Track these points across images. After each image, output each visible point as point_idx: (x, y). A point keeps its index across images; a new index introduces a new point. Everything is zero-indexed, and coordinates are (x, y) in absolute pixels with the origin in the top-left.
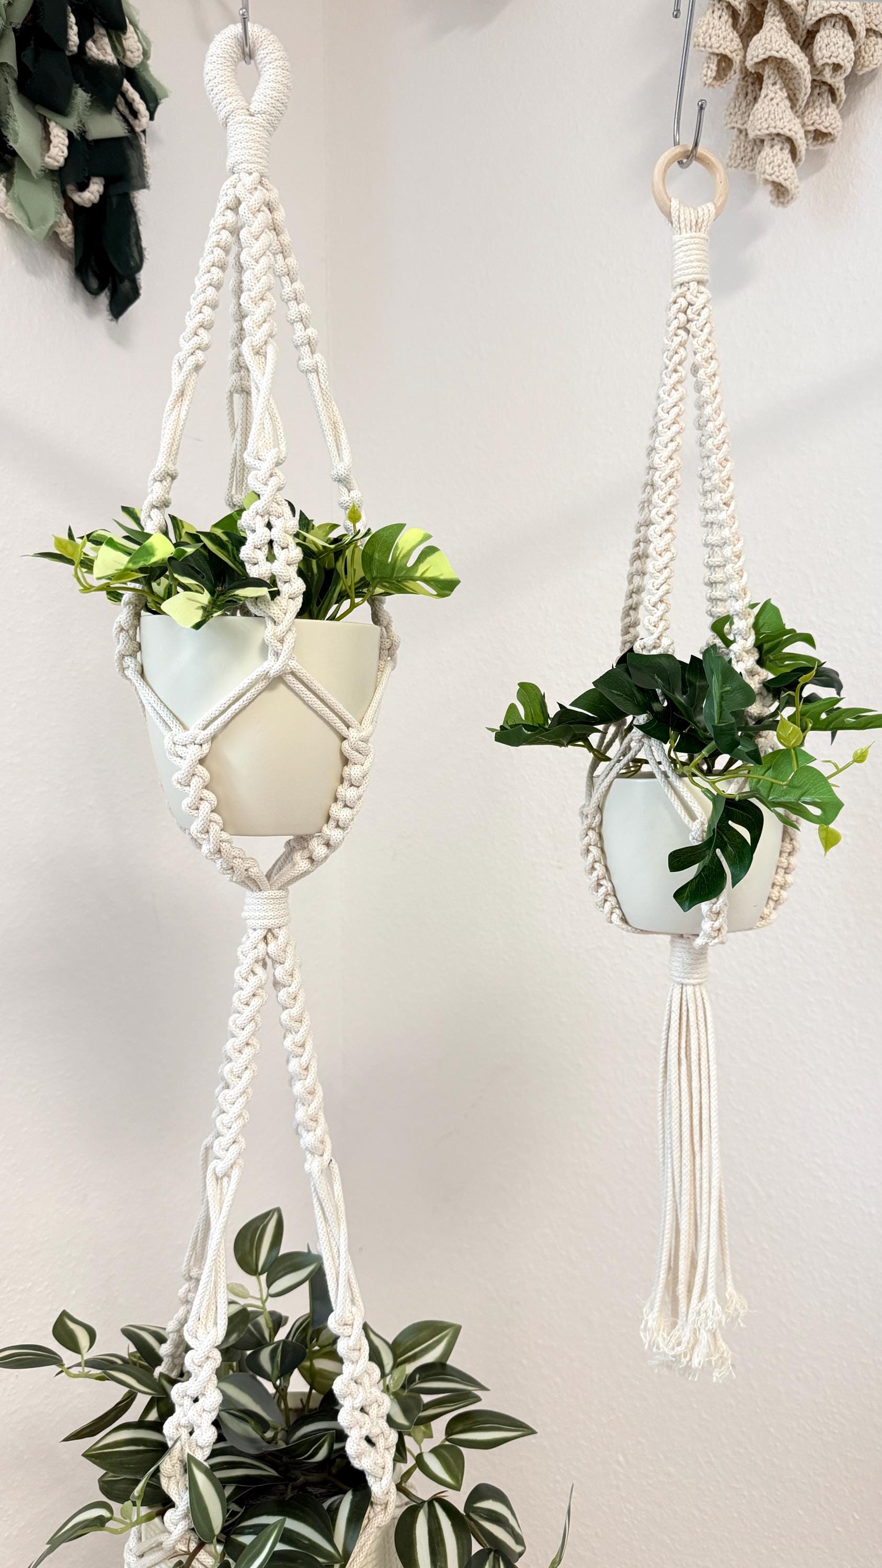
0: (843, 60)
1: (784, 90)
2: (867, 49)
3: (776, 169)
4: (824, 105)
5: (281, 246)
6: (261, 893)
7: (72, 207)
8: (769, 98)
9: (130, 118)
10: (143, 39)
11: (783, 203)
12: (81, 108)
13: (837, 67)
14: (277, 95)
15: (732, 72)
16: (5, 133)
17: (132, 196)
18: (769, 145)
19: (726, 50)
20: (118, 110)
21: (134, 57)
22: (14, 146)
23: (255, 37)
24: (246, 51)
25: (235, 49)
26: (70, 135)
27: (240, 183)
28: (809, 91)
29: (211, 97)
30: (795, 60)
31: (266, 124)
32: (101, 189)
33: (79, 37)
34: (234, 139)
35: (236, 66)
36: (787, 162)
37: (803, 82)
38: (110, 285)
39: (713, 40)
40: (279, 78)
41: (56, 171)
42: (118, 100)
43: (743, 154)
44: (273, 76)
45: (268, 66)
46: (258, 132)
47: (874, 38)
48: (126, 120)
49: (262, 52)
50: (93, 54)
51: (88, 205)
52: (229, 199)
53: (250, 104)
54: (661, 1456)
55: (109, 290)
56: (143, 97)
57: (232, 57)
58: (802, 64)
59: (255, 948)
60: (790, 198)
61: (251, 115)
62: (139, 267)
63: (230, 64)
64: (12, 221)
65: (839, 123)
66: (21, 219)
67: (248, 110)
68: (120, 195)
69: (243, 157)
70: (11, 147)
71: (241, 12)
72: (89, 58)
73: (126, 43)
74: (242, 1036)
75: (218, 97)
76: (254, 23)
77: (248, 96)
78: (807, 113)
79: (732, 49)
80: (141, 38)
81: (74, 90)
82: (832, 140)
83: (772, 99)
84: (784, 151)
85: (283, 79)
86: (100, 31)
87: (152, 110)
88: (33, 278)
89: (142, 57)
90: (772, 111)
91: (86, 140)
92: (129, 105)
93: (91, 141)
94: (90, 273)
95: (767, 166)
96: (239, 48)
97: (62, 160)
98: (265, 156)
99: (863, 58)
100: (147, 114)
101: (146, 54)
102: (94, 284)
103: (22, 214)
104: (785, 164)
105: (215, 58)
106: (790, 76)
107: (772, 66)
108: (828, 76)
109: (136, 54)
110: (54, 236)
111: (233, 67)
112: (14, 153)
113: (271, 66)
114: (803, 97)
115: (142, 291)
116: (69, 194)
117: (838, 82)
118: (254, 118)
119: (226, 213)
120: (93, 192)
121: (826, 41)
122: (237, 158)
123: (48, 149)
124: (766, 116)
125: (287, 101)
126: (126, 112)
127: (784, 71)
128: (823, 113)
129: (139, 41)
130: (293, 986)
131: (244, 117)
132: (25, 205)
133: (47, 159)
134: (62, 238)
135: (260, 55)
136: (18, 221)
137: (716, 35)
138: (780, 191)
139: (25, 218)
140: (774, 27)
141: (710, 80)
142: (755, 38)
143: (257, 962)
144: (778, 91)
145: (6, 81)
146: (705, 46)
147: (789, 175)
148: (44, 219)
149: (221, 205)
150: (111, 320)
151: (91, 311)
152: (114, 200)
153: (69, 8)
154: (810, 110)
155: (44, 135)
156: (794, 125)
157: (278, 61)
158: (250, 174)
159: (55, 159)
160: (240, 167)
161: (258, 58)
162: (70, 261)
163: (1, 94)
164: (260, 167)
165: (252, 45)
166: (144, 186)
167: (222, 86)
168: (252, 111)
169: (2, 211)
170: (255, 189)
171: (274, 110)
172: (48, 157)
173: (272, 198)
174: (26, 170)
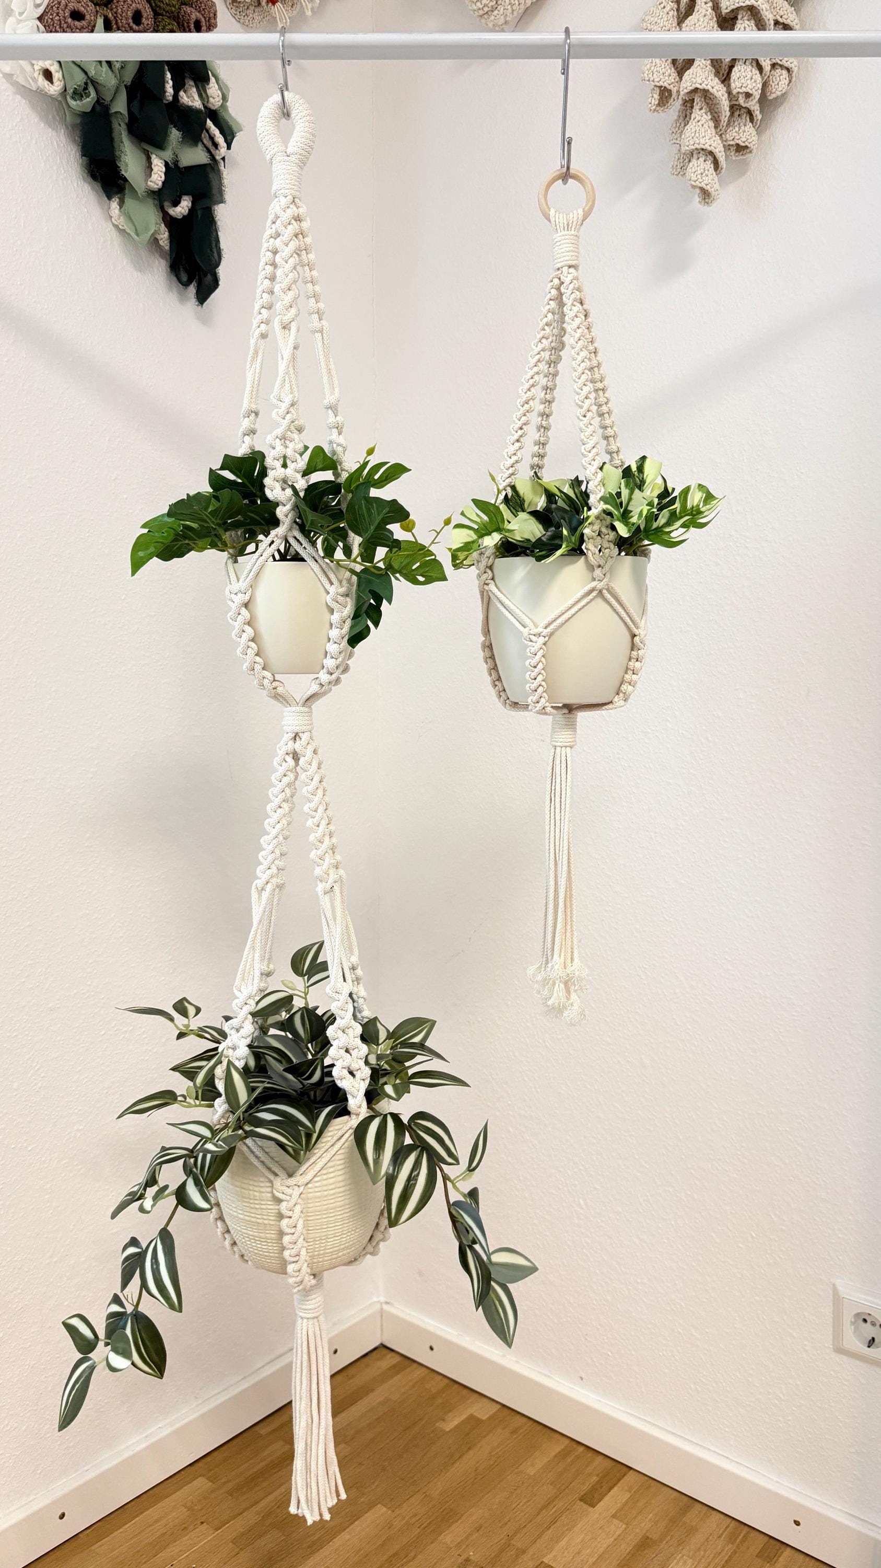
0: (751, 90)
1: (709, 114)
2: (774, 79)
3: (699, 176)
4: (741, 124)
5: (305, 245)
6: (291, 708)
7: (168, 219)
8: (696, 120)
9: (212, 149)
10: (223, 87)
11: (708, 203)
12: (175, 143)
13: (748, 95)
14: (305, 140)
15: (672, 100)
16: (119, 165)
17: (213, 209)
18: (696, 157)
19: (665, 83)
20: (203, 143)
21: (215, 101)
22: (125, 175)
23: (290, 102)
24: (285, 112)
25: (277, 111)
26: (166, 165)
27: (278, 205)
28: (728, 114)
30: (715, 90)
31: (298, 162)
32: (190, 205)
33: (173, 89)
34: (276, 173)
35: (278, 122)
36: (708, 171)
37: (722, 107)
38: (196, 278)
39: (655, 75)
40: (307, 129)
41: (156, 191)
42: (203, 136)
43: (682, 165)
44: (302, 128)
45: (299, 121)
46: (292, 167)
47: (780, 70)
48: (209, 151)
49: (295, 111)
50: (185, 102)
51: (180, 217)
52: (273, 217)
53: (287, 148)
54: (612, 1199)
55: (196, 282)
56: (222, 132)
57: (275, 117)
58: (720, 93)
59: (287, 744)
60: (712, 199)
61: (288, 156)
62: (218, 265)
63: (273, 121)
64: (124, 230)
65: (755, 138)
66: (130, 229)
67: (286, 152)
68: (204, 208)
69: (281, 186)
70: (123, 175)
71: (279, 85)
72: (181, 105)
73: (210, 92)
74: (277, 801)
75: (265, 145)
76: (289, 92)
77: (286, 141)
78: (729, 130)
79: (669, 82)
80: (221, 87)
81: (169, 129)
82: (751, 152)
83: (698, 121)
84: (707, 162)
85: (309, 129)
86: (190, 83)
87: (229, 141)
88: (139, 274)
89: (221, 101)
90: (698, 131)
91: (179, 168)
92: (212, 138)
93: (182, 168)
94: (182, 269)
95: (693, 174)
96: (280, 110)
97: (160, 183)
98: (297, 184)
99: (771, 86)
100: (225, 145)
101: (224, 98)
102: (185, 278)
103: (130, 225)
104: (706, 172)
105: (263, 119)
106: (714, 102)
107: (700, 95)
108: (741, 101)
109: (217, 99)
110: (155, 241)
111: (276, 124)
112: (125, 180)
113: (301, 121)
114: (724, 118)
115: (221, 282)
116: (166, 208)
117: (754, 105)
118: (290, 158)
119: (272, 226)
120: (184, 207)
121: (738, 75)
122: (278, 186)
123: (151, 175)
124: (693, 135)
125: (311, 144)
126: (209, 144)
127: (710, 98)
128: (741, 131)
129: (220, 89)
131: (283, 157)
132: (133, 218)
133: (149, 183)
134: (161, 243)
135: (294, 114)
136: (129, 231)
137: (657, 71)
138: (705, 195)
139: (133, 228)
140: (701, 64)
141: (654, 107)
142: (687, 73)
143: (288, 753)
144: (704, 114)
145: (120, 125)
146: (649, 81)
147: (709, 181)
148: (147, 229)
149: (269, 220)
150: (198, 305)
151: (183, 299)
152: (199, 213)
153: (166, 67)
154: (731, 128)
155: (148, 165)
156: (714, 141)
157: (305, 118)
158: (286, 197)
159: (155, 183)
160: (279, 193)
161: (292, 116)
162: (167, 260)
163: (115, 135)
164: (293, 192)
165: (288, 108)
166: (222, 201)
167: (269, 137)
168: (288, 153)
169: (116, 223)
170: (288, 207)
171: (303, 152)
172: (151, 181)
173: (300, 213)
174: (133, 190)
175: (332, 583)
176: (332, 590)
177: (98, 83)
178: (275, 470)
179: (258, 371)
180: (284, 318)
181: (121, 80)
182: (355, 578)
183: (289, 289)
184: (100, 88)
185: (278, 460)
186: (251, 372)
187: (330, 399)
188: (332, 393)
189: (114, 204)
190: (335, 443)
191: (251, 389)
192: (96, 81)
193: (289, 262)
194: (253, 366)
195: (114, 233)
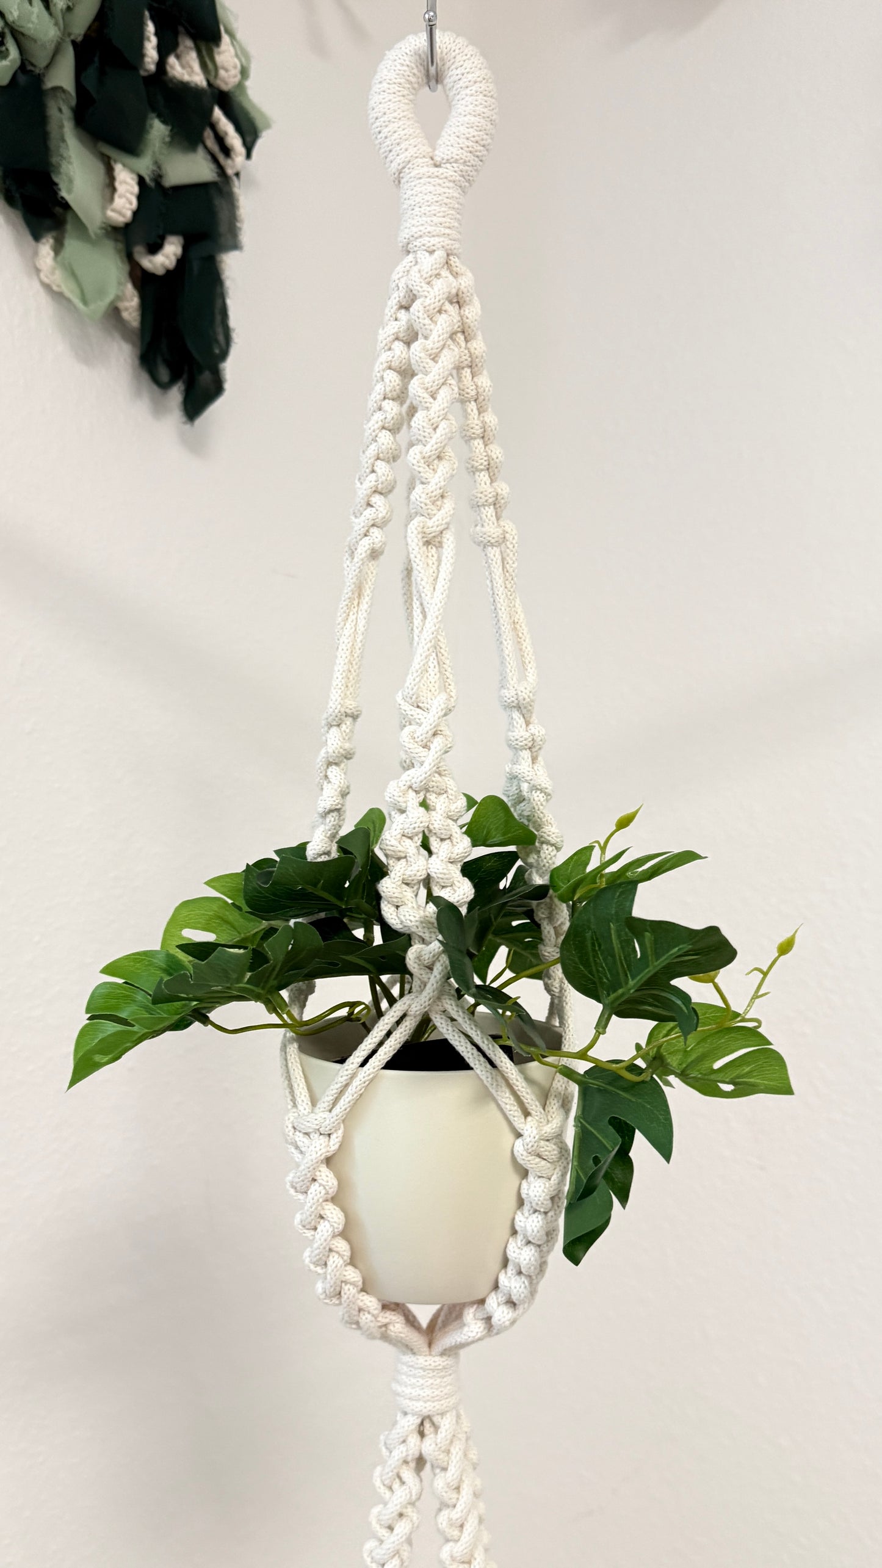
5: (470, 356)
6: (415, 1361)
7: (139, 273)
9: (221, 158)
10: (242, 53)
12: (157, 145)
14: (476, 133)
16: (56, 181)
17: (218, 258)
20: (206, 147)
21: (229, 77)
23: (445, 51)
24: (432, 72)
25: (415, 71)
26: (141, 181)
27: (416, 269)
29: (377, 142)
31: (458, 178)
32: (179, 252)
33: (159, 52)
34: (410, 202)
35: (415, 95)
38: (185, 376)
40: (480, 109)
41: (120, 228)
42: (206, 134)
44: (471, 107)
45: (463, 92)
46: (446, 190)
48: (215, 160)
49: (455, 72)
50: (175, 73)
51: (160, 272)
52: (402, 295)
53: (434, 149)
55: (184, 382)
56: (239, 129)
57: (410, 83)
59: (404, 1441)
61: (436, 166)
62: (224, 355)
63: (406, 92)
64: (61, 294)
66: (72, 291)
67: (433, 158)
68: (203, 258)
69: (423, 228)
70: (62, 198)
71: (427, 16)
72: (171, 80)
73: (219, 59)
75: (388, 142)
76: (444, 30)
77: (432, 136)
80: (239, 53)
81: (149, 122)
85: (485, 110)
86: (187, 43)
87: (249, 145)
89: (239, 76)
91: (163, 187)
92: (220, 140)
93: (167, 189)
94: (159, 361)
96: (422, 68)
97: (129, 214)
98: (456, 224)
100: (243, 150)
101: (244, 72)
102: (164, 374)
103: (73, 285)
105: (385, 85)
109: (232, 72)
110: (114, 312)
111: (411, 97)
112: (66, 206)
113: (468, 91)
115: (227, 386)
116: (137, 257)
118: (441, 170)
119: (399, 315)
120: (170, 253)
122: (414, 229)
123: (112, 199)
125: (489, 141)
126: (216, 149)
129: (237, 55)
130: (459, 1508)
131: (426, 169)
132: (78, 272)
133: (110, 213)
134: (125, 315)
135: (452, 75)
136: (68, 294)
139: (77, 291)
143: (406, 1462)
145: (60, 110)
148: (101, 292)
149: (393, 302)
150: (185, 423)
151: (158, 410)
152: (196, 266)
153: (147, 13)
155: (107, 181)
157: (478, 85)
158: (432, 252)
159: (120, 213)
160: (417, 243)
161: (448, 81)
162: (134, 344)
163: (52, 127)
164: (447, 242)
165: (440, 64)
166: (235, 246)
167: (396, 125)
168: (438, 159)
169: (46, 280)
170: (438, 275)
171: (470, 157)
172: (113, 210)
173: (462, 287)
174: (81, 227)
175: (527, 1114)
176: (530, 1128)
177: (23, 34)
178: (403, 861)
179: (361, 628)
180: (430, 523)
181: (66, 32)
182: (575, 1089)
183: (439, 458)
184: (28, 45)
185: (411, 838)
186: (347, 632)
187: (520, 688)
188: (523, 677)
189: (46, 248)
190: (526, 781)
191: (346, 667)
192: (21, 30)
193: (439, 397)
194: (352, 617)
195: (43, 298)
